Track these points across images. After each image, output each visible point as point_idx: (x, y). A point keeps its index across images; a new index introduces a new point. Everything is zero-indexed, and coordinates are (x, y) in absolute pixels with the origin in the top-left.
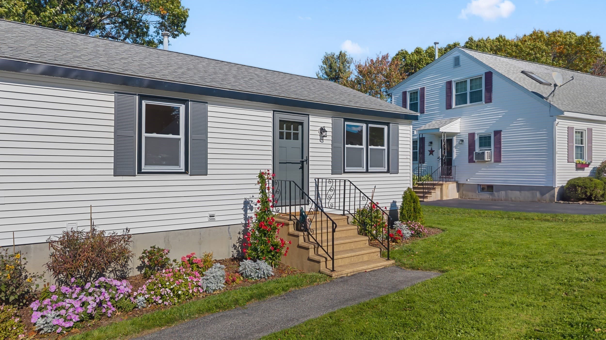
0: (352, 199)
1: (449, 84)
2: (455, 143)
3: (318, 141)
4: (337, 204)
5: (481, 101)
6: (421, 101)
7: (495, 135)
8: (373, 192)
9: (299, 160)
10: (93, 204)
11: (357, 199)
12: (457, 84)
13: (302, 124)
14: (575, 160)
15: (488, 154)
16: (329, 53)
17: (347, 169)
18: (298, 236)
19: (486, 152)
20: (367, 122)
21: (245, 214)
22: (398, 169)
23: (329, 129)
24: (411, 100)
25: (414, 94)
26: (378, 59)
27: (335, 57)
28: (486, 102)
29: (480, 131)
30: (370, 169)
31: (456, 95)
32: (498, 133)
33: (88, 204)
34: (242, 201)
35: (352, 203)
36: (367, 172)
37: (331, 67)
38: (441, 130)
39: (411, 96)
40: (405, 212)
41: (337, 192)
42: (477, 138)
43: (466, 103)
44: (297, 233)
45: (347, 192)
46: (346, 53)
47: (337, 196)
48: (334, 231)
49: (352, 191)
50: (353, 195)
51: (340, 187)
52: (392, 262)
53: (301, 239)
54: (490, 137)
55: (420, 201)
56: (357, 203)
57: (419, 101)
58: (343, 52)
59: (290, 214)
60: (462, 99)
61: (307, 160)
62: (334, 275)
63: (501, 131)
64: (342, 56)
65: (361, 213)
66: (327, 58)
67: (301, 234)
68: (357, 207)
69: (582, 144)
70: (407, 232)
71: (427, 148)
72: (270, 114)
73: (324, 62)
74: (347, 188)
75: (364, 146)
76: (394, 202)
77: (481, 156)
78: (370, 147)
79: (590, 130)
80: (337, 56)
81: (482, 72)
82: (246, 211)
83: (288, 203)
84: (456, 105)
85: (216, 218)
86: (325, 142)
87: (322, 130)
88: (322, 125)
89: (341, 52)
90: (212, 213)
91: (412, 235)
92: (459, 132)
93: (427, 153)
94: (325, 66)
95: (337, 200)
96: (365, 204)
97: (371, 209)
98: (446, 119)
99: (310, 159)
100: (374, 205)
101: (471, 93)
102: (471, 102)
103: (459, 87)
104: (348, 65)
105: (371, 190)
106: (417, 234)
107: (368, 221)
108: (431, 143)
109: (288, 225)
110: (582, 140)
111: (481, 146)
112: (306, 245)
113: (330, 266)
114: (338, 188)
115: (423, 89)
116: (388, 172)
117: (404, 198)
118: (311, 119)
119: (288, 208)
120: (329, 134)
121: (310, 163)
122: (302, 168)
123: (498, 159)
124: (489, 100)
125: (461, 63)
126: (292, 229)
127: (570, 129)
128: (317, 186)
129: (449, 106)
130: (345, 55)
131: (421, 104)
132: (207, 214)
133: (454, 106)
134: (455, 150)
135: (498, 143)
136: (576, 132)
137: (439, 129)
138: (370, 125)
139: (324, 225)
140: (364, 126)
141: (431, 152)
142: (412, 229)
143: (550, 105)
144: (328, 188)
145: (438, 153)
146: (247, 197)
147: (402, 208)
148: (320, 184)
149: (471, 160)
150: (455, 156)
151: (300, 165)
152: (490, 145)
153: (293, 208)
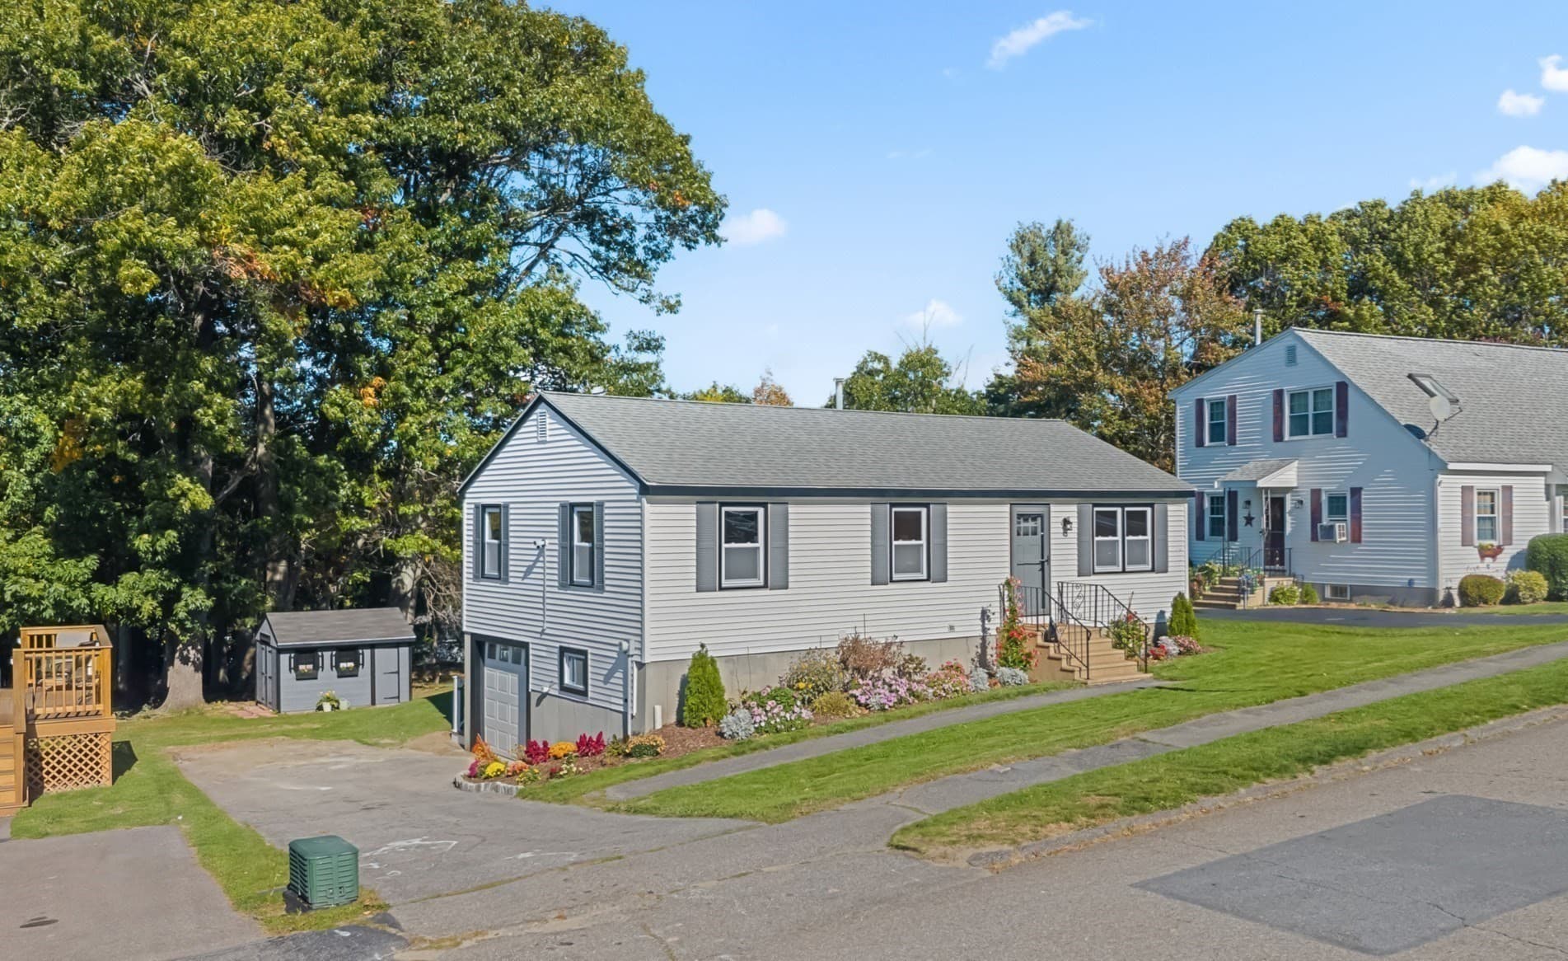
0: (1106, 608)
1: (1279, 394)
2: (1289, 505)
3: (1061, 536)
4: (1087, 615)
5: (1331, 432)
6: (1230, 421)
7: (1352, 496)
8: (1131, 599)
9: (1039, 560)
10: (866, 612)
11: (1112, 608)
12: (1292, 396)
13: (1041, 516)
14: (1477, 543)
15: (1342, 530)
16: (1027, 223)
17: (1097, 569)
18: (1048, 647)
19: (1337, 525)
20: (1123, 506)
21: (983, 626)
22: (1167, 567)
23: (1074, 520)
24: (1212, 418)
25: (1217, 405)
26: (1160, 250)
27: (1044, 233)
28: (1338, 436)
29: (1329, 487)
30: (1128, 568)
31: (1291, 417)
32: (1356, 492)
33: (862, 612)
34: (980, 611)
35: (1105, 614)
36: (1124, 571)
37: (1032, 262)
38: (1261, 484)
39: (1212, 409)
40: (1174, 625)
41: (1087, 599)
42: (1324, 498)
43: (1306, 433)
44: (1046, 644)
45: (1099, 598)
46: (1072, 224)
47: (1087, 604)
48: (1088, 639)
49: (1106, 598)
50: (1106, 603)
51: (1089, 593)
52: (1149, 675)
53: (1052, 650)
54: (1345, 498)
55: (1196, 611)
56: (1111, 613)
57: (1226, 421)
58: (1064, 222)
59: (1038, 625)
60: (1299, 427)
61: (1048, 561)
62: (1089, 682)
63: (1361, 489)
64: (1061, 231)
65: (1117, 624)
66: (1022, 237)
67: (1052, 645)
68: (1111, 618)
69: (1493, 512)
70: (1174, 649)
71: (1242, 513)
72: (1007, 508)
73: (1017, 248)
74: (1100, 593)
75: (1119, 538)
76: (1162, 613)
77: (1329, 532)
78: (1127, 538)
79: (1508, 490)
80: (1049, 231)
81: (1331, 382)
82: (983, 621)
83: (1034, 612)
84: (1292, 434)
85: (956, 629)
86: (1069, 535)
87: (1066, 522)
88: (1065, 515)
89: (1059, 223)
90: (952, 623)
91: (1180, 653)
92: (1295, 485)
93: (1241, 521)
94: (1018, 259)
95: (1087, 610)
96: (1121, 613)
97: (1128, 619)
98: (1273, 461)
99: (1052, 558)
100: (1131, 616)
101: (1316, 416)
102: (1315, 432)
103: (1296, 403)
104: (1078, 254)
105: (1127, 597)
106: (1186, 651)
107: (1124, 633)
108: (1248, 503)
109: (1035, 636)
110: (1492, 508)
111: (1331, 512)
112: (1057, 656)
113: (1084, 675)
114: (1087, 594)
115: (1233, 399)
116: (1153, 570)
117: (1174, 606)
118: (1053, 508)
119: (1035, 618)
120: (1075, 525)
121: (1052, 563)
122: (1042, 570)
123: (1356, 538)
124: (1343, 432)
125: (1299, 359)
126: (1040, 640)
127: (1467, 490)
128: (1061, 593)
129: (1279, 437)
130: (1069, 229)
131: (1229, 427)
132: (947, 624)
133: (1287, 437)
134: (1288, 519)
135: (1357, 509)
136: (1479, 494)
137: (1255, 482)
138: (1127, 509)
139: (1078, 637)
140: (1119, 510)
141: (1249, 520)
142: (1180, 645)
143: (1430, 452)
144: (1075, 595)
145: (1263, 523)
146: (985, 605)
147: (1172, 620)
148: (1065, 590)
149: (1314, 538)
150: (1288, 529)
151: (1039, 567)
152: (1344, 513)
153: (1041, 618)
